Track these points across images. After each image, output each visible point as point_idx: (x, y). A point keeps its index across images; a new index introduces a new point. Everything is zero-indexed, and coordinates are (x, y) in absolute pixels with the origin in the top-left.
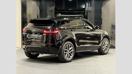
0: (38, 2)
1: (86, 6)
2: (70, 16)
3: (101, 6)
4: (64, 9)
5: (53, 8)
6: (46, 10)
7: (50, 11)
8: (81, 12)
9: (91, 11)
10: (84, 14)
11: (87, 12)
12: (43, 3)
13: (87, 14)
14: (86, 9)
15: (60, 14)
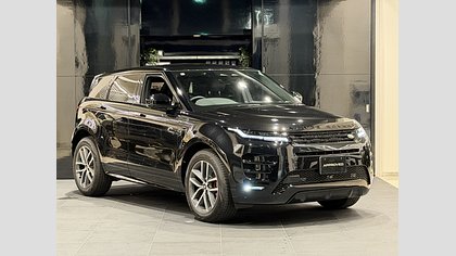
2: (199, 57)
4: (175, 33)
5: (135, 30)
8: (238, 42)
11: (259, 42)
15: (160, 53)
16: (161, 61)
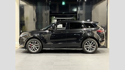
0: (34, 6)
1: (77, 9)
2: (64, 18)
3: (91, 10)
4: (58, 12)
5: (48, 11)
6: (42, 14)
7: (46, 14)
9: (82, 14)
10: (76, 17)
11: (79, 14)
12: (39, 7)
13: (79, 17)
14: (78, 13)
15: (54, 17)
16: (55, 19)
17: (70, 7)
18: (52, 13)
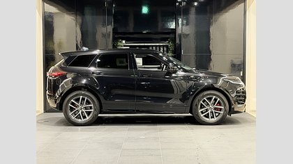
0: (78, 17)
1: (177, 24)
3: (209, 24)
4: (131, 31)
5: (110, 29)
6: (94, 34)
7: (104, 35)
8: (168, 36)
9: (187, 35)
10: (174, 40)
11: (180, 36)
12: (88, 18)
13: (180, 40)
14: (179, 31)
15: (124, 42)
16: (124, 46)
17: (160, 18)
18: (119, 31)
